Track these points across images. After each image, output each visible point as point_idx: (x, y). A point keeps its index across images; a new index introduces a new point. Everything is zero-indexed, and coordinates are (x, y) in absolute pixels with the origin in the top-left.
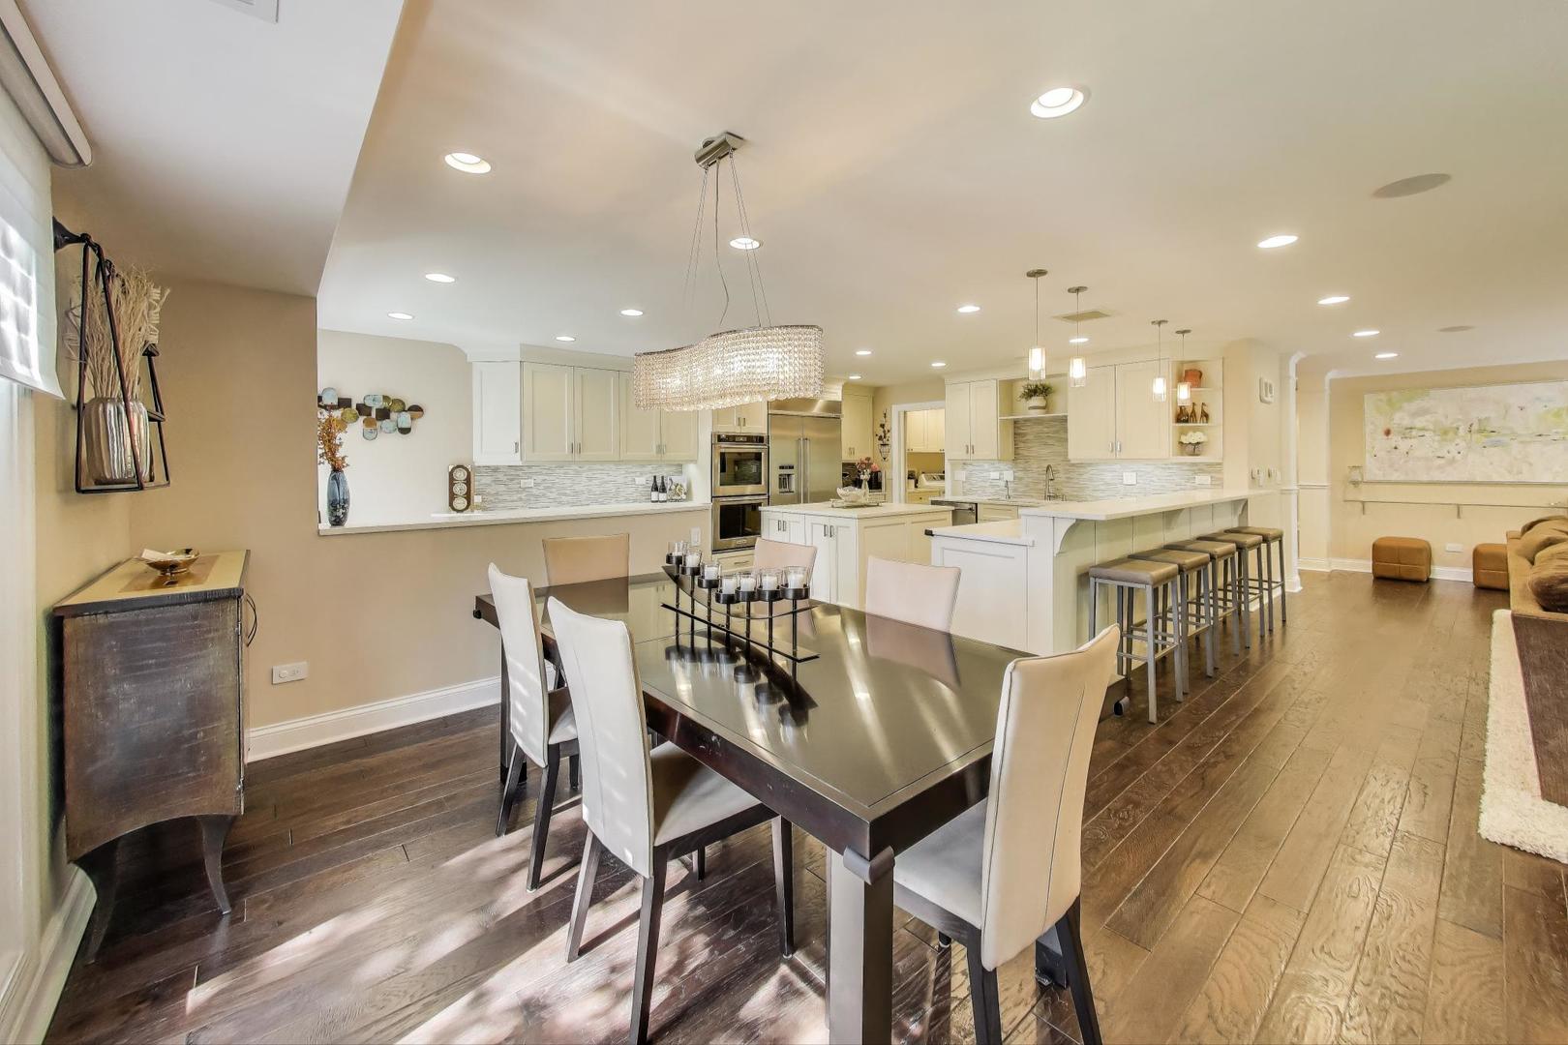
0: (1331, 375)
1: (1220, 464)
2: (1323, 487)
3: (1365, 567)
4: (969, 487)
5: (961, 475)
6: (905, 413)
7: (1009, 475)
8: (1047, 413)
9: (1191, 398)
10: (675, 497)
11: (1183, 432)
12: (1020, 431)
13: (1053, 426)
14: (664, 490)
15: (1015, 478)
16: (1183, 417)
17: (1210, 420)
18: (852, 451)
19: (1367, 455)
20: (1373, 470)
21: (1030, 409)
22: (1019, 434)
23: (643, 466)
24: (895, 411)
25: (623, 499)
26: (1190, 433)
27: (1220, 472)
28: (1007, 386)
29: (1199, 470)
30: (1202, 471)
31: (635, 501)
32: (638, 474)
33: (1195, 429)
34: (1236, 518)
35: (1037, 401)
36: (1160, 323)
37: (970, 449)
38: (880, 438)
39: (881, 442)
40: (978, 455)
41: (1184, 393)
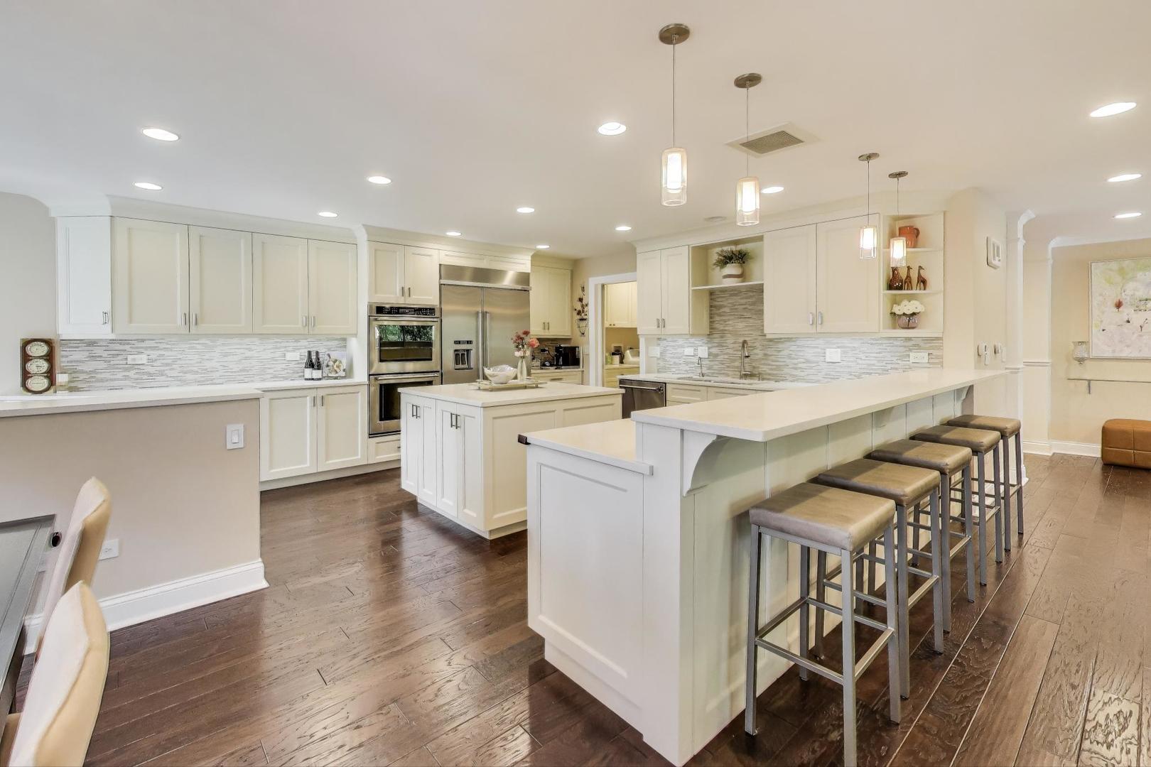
0: (1053, 244)
1: (937, 339)
2: (1042, 364)
3: (1094, 450)
4: (662, 364)
5: (656, 351)
6: (603, 286)
7: (703, 351)
8: (743, 282)
9: (907, 258)
10: (333, 375)
11: (895, 301)
12: (716, 303)
13: (751, 297)
14: (319, 367)
15: (710, 354)
16: (896, 282)
17: (927, 288)
18: (546, 326)
19: (1095, 330)
20: (1100, 346)
21: (725, 278)
22: (715, 307)
23: (297, 341)
24: (593, 283)
25: (269, 376)
26: (905, 302)
27: (940, 348)
28: (701, 253)
29: (915, 345)
30: (918, 347)
31: (286, 379)
32: (290, 349)
33: (911, 298)
34: (960, 403)
35: (732, 269)
36: (869, 157)
37: (661, 323)
38: (579, 313)
39: (579, 317)
40: (670, 328)
41: (899, 250)
